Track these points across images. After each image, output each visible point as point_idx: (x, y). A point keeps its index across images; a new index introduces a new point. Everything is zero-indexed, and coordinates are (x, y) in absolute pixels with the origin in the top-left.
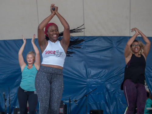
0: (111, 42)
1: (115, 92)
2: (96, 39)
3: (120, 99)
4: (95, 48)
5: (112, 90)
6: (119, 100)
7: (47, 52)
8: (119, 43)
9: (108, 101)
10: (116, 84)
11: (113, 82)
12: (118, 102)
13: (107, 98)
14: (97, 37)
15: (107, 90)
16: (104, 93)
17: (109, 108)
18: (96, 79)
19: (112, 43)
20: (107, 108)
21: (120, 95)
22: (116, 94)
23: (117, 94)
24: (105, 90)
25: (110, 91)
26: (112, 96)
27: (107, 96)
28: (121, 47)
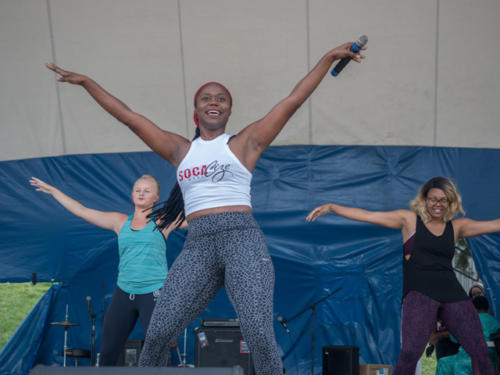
0: (383, 162)
2: (344, 154)
4: (339, 176)
5: (385, 292)
7: (183, 174)
8: (404, 164)
9: (372, 321)
10: (394, 274)
11: (388, 269)
13: (370, 312)
14: (346, 149)
15: (372, 291)
16: (361, 299)
17: (376, 340)
19: (385, 166)
20: (371, 338)
24: (365, 291)
25: (378, 294)
26: (384, 306)
27: (370, 307)
28: (410, 176)
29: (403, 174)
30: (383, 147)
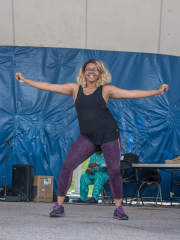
1: (59, 138)
2: (34, 52)
3: (65, 149)
5: (54, 135)
6: (64, 151)
9: (46, 152)
10: (60, 124)
11: (57, 121)
12: (63, 154)
13: (45, 147)
14: (35, 49)
15: (47, 134)
17: (48, 163)
18: (28, 115)
19: (57, 60)
20: (45, 162)
21: (66, 142)
22: (60, 140)
23: (62, 140)
25: (50, 136)
26: (53, 144)
29: (67, 64)
30: (56, 48)
